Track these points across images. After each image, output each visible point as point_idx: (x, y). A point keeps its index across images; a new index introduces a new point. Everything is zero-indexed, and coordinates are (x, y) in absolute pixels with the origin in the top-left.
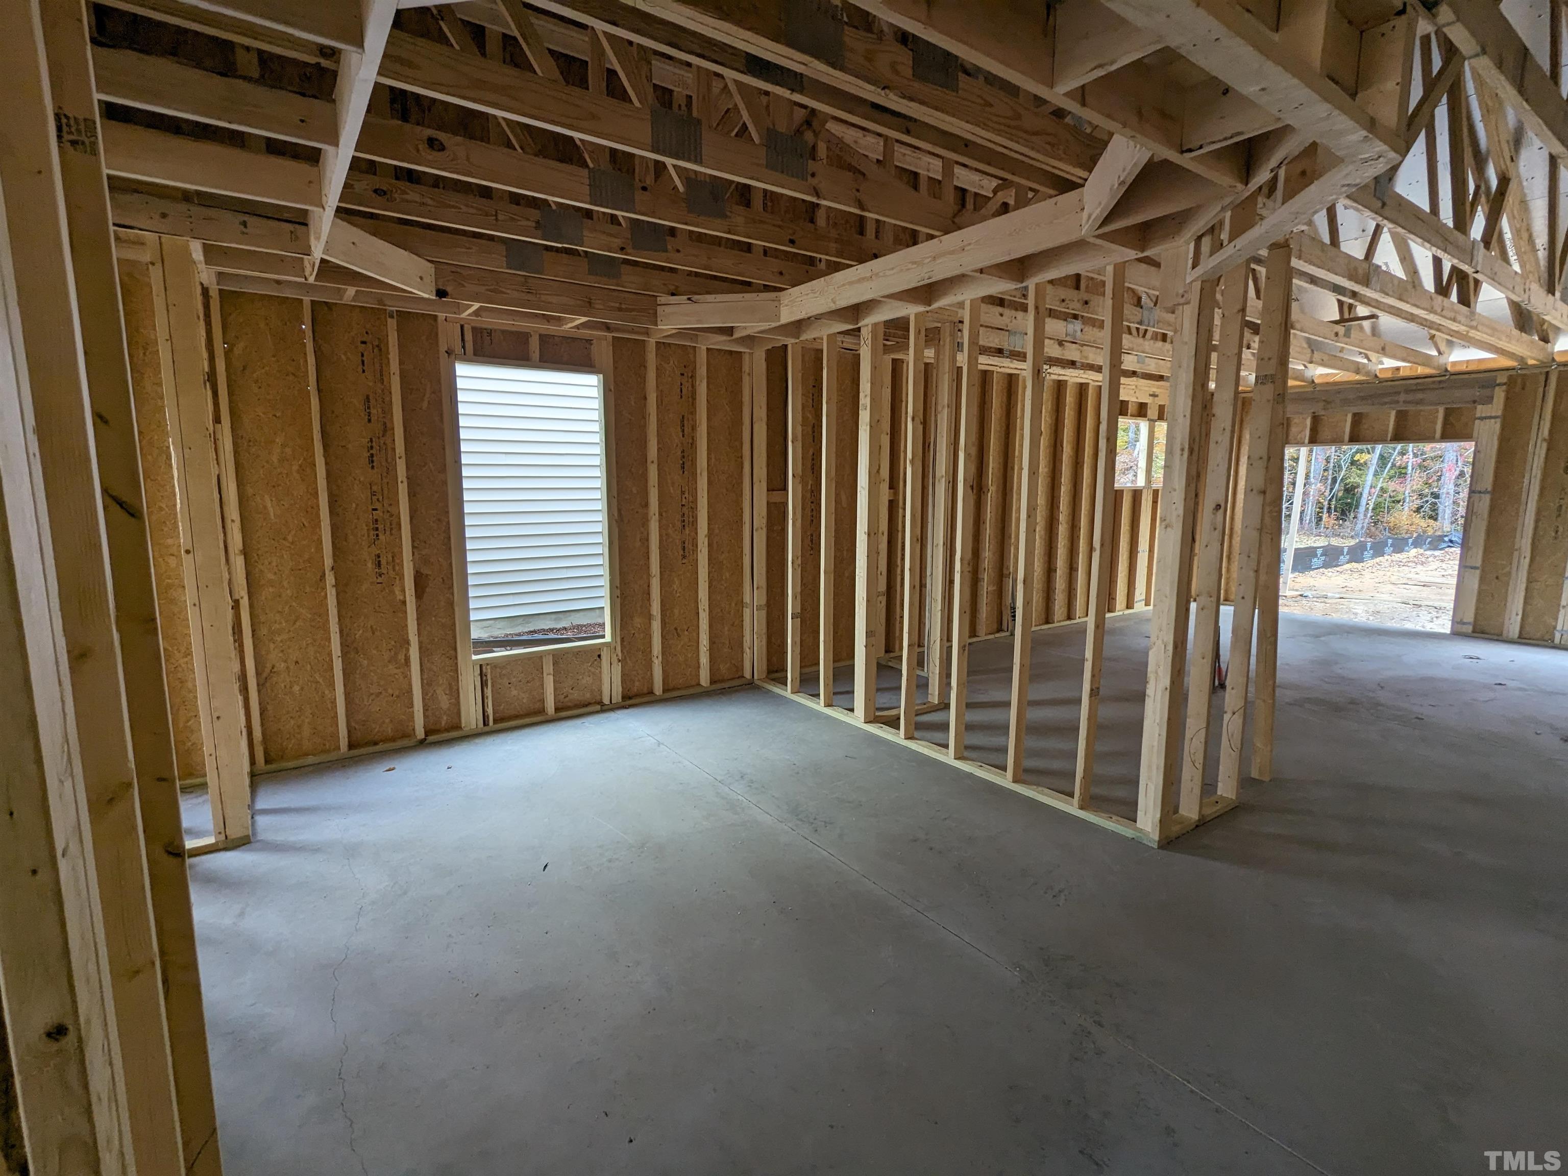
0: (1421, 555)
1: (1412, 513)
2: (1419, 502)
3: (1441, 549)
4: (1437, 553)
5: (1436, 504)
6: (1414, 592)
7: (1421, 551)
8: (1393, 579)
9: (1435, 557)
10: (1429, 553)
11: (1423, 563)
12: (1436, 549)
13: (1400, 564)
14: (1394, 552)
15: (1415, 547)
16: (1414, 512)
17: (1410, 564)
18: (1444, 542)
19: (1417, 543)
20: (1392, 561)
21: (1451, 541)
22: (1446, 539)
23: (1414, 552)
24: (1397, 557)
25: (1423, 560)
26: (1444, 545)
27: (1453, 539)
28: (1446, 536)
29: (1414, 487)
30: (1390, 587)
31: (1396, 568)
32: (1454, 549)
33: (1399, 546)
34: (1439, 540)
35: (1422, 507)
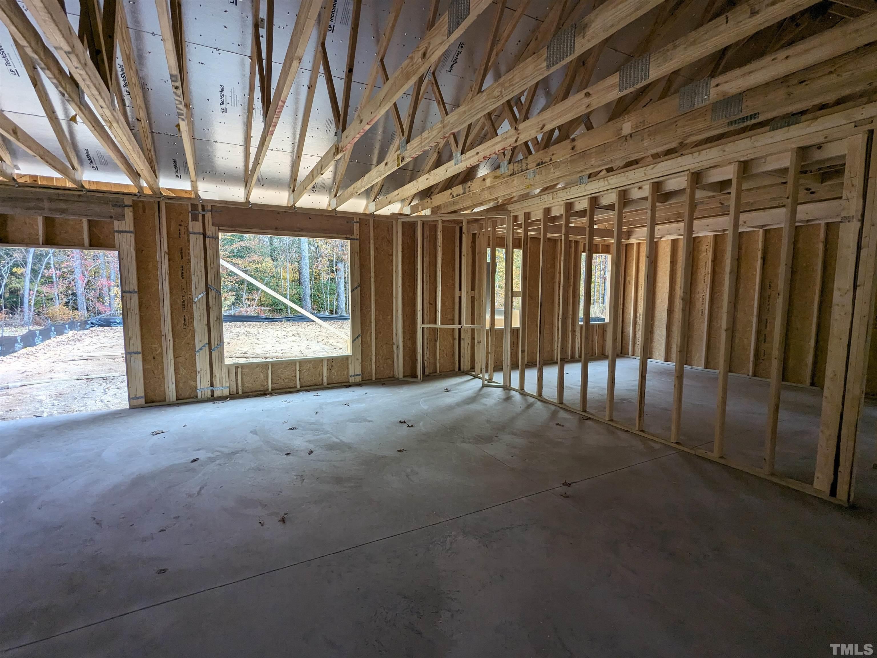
0: (76, 334)
1: (63, 306)
2: (66, 299)
3: (87, 329)
4: (86, 332)
5: (76, 300)
6: (82, 367)
7: (76, 332)
8: (63, 357)
9: (86, 335)
10: (81, 332)
11: (79, 341)
12: (84, 329)
13: (64, 343)
14: (57, 335)
15: (71, 330)
16: (64, 306)
17: (71, 343)
18: (88, 324)
19: (71, 328)
20: (58, 342)
21: (92, 323)
22: (89, 322)
23: (71, 333)
24: (60, 338)
25: (79, 338)
26: (88, 326)
27: (93, 322)
28: (89, 320)
29: (61, 290)
30: (62, 365)
31: (62, 347)
32: (95, 328)
33: (60, 331)
34: (85, 323)
35: (69, 302)
